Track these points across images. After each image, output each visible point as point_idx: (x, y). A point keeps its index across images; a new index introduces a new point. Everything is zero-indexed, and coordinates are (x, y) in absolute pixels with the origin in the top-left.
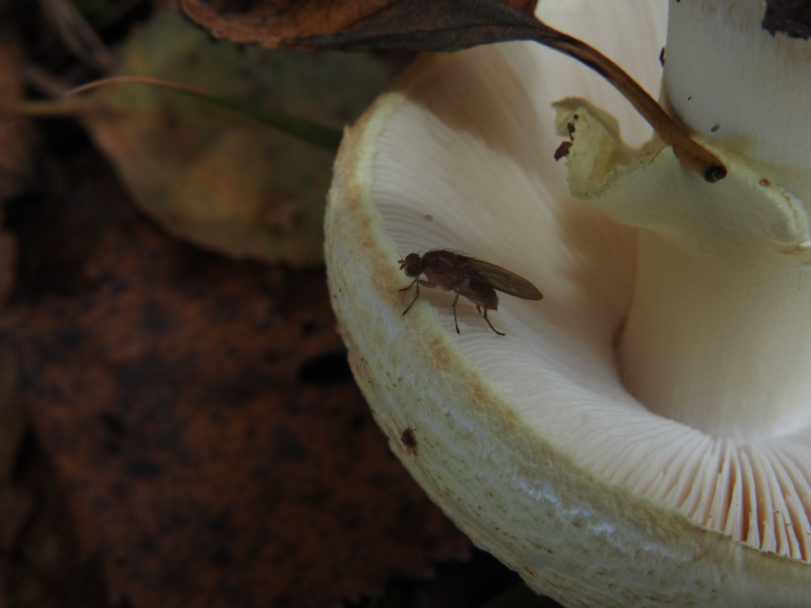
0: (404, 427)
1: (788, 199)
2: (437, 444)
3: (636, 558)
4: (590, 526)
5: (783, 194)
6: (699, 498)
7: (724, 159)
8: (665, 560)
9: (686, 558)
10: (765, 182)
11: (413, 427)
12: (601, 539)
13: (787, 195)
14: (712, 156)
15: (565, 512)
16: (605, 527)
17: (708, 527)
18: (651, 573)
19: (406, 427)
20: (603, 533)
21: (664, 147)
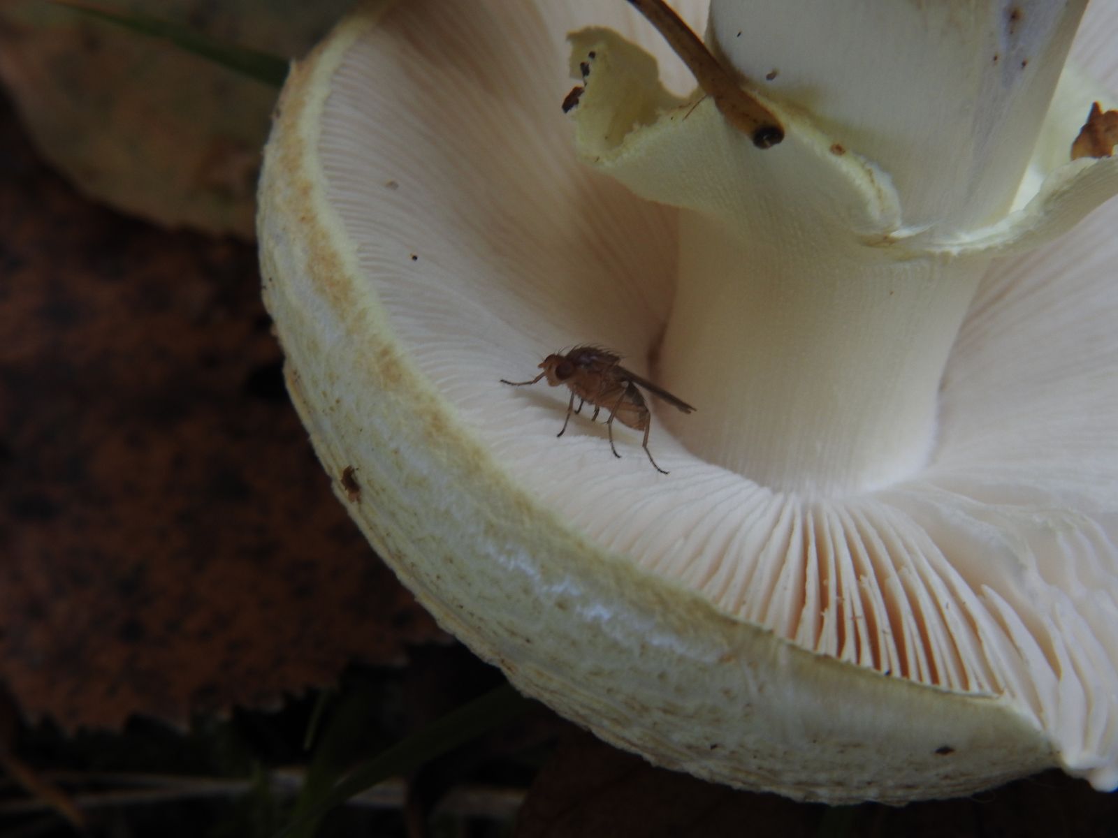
0: (344, 465)
1: (870, 173)
2: (384, 490)
3: (642, 654)
4: (578, 608)
5: (863, 166)
6: (731, 575)
7: (783, 118)
8: (681, 659)
9: (710, 658)
10: (838, 150)
11: (355, 466)
12: (595, 627)
13: (868, 167)
14: (766, 112)
15: (545, 588)
16: (599, 611)
17: (741, 616)
18: (662, 676)
19: (347, 465)
20: (597, 619)
21: (703, 99)
